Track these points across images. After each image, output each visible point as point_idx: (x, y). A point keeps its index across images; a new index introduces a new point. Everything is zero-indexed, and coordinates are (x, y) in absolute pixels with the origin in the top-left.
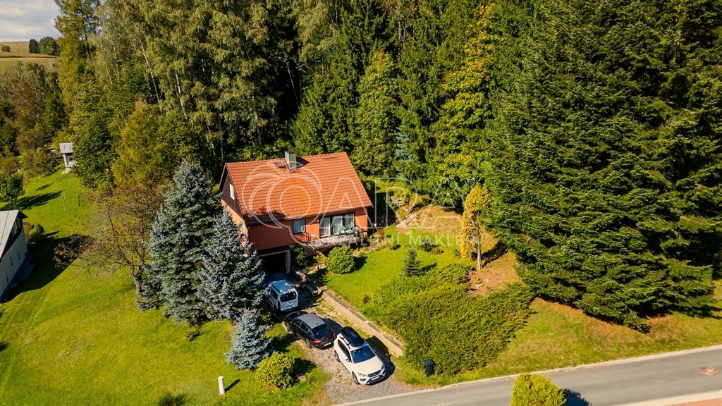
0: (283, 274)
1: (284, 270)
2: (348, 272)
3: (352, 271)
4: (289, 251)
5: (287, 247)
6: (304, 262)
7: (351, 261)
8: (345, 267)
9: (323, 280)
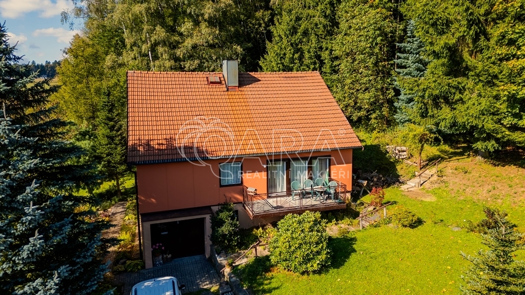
0: (197, 257)
1: (202, 251)
2: (314, 272)
3: (323, 269)
4: (208, 218)
5: (207, 209)
6: (233, 240)
7: (322, 247)
8: (307, 259)
9: (262, 284)
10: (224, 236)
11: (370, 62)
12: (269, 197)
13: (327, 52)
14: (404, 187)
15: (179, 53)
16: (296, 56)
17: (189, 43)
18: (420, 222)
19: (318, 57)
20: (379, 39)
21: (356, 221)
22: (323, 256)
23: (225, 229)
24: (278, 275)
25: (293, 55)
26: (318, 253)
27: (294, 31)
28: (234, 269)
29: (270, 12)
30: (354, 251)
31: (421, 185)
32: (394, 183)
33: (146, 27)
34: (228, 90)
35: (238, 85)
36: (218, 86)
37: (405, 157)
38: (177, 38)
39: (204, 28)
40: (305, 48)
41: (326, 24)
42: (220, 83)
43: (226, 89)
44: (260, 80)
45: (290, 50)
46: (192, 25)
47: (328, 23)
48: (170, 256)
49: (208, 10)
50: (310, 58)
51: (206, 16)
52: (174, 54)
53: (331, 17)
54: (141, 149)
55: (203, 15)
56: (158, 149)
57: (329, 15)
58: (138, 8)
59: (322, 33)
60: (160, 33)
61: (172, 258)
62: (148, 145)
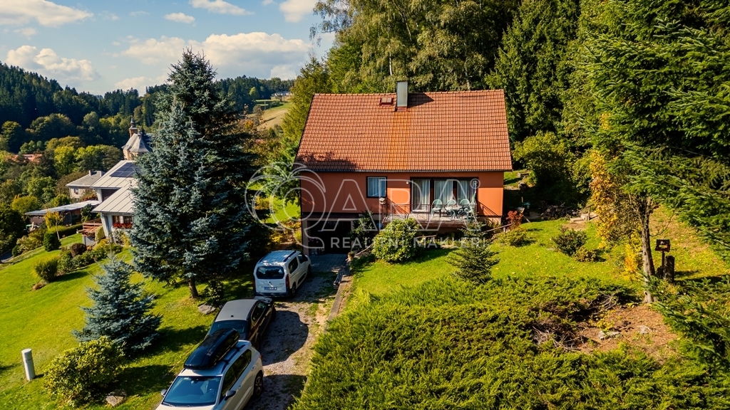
9: (363, 268)
14: (572, 220)
17: (422, 55)
18: (527, 242)
24: (377, 263)
27: (528, 35)
28: (354, 259)
31: (590, 219)
32: (564, 215)
33: (381, 39)
34: (396, 110)
35: (406, 106)
36: (387, 106)
39: (441, 36)
40: (539, 57)
41: (569, 27)
42: (391, 103)
43: (394, 110)
44: (433, 101)
45: (518, 61)
48: (323, 250)
51: (442, 24)
52: (408, 69)
54: (306, 159)
55: (439, 21)
56: (318, 161)
58: (376, 19)
60: (395, 44)
62: (312, 157)
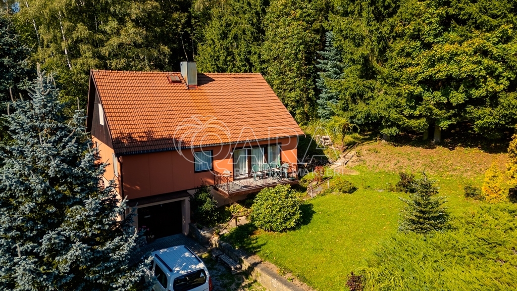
0: (177, 236)
1: (180, 230)
2: (293, 229)
3: (298, 225)
4: (187, 199)
5: (184, 193)
6: (213, 215)
7: (296, 209)
8: (286, 220)
9: (251, 243)
10: (207, 212)
11: (295, 66)
12: (235, 180)
13: (256, 56)
14: (332, 167)
15: (105, 51)
16: (229, 58)
18: (354, 189)
19: (247, 60)
20: (302, 47)
21: (305, 194)
22: (297, 216)
23: (207, 206)
24: (261, 235)
25: (226, 57)
26: (294, 214)
27: (224, 36)
28: (222, 237)
29: (186, 14)
30: (314, 212)
31: (346, 164)
32: (325, 164)
34: (189, 89)
35: (197, 84)
36: (179, 84)
37: (329, 143)
38: (101, 36)
39: (130, 28)
40: (236, 51)
42: (180, 82)
43: (187, 88)
44: (214, 80)
45: (223, 53)
46: (117, 24)
47: (255, 30)
48: (153, 236)
49: (135, 10)
50: (241, 61)
51: (133, 17)
52: (99, 52)
53: (257, 25)
54: (125, 141)
55: (129, 15)
56: (140, 141)
57: (256, 23)
59: (249, 39)
60: (82, 30)
61: (155, 238)
62: (131, 137)
